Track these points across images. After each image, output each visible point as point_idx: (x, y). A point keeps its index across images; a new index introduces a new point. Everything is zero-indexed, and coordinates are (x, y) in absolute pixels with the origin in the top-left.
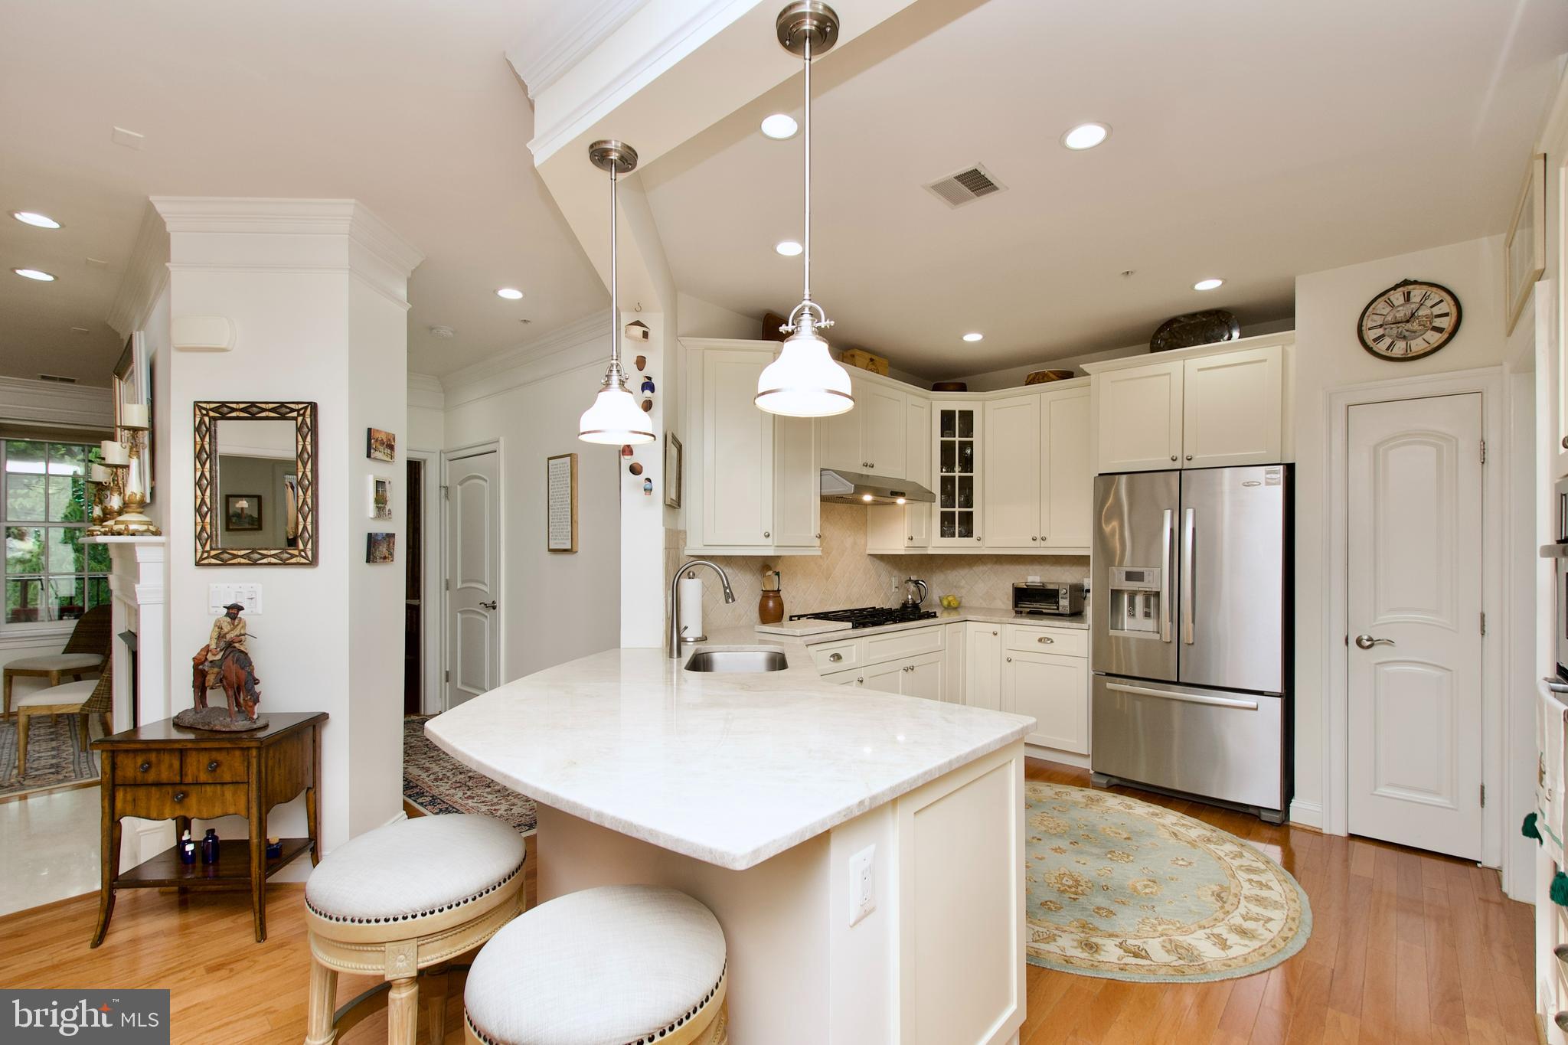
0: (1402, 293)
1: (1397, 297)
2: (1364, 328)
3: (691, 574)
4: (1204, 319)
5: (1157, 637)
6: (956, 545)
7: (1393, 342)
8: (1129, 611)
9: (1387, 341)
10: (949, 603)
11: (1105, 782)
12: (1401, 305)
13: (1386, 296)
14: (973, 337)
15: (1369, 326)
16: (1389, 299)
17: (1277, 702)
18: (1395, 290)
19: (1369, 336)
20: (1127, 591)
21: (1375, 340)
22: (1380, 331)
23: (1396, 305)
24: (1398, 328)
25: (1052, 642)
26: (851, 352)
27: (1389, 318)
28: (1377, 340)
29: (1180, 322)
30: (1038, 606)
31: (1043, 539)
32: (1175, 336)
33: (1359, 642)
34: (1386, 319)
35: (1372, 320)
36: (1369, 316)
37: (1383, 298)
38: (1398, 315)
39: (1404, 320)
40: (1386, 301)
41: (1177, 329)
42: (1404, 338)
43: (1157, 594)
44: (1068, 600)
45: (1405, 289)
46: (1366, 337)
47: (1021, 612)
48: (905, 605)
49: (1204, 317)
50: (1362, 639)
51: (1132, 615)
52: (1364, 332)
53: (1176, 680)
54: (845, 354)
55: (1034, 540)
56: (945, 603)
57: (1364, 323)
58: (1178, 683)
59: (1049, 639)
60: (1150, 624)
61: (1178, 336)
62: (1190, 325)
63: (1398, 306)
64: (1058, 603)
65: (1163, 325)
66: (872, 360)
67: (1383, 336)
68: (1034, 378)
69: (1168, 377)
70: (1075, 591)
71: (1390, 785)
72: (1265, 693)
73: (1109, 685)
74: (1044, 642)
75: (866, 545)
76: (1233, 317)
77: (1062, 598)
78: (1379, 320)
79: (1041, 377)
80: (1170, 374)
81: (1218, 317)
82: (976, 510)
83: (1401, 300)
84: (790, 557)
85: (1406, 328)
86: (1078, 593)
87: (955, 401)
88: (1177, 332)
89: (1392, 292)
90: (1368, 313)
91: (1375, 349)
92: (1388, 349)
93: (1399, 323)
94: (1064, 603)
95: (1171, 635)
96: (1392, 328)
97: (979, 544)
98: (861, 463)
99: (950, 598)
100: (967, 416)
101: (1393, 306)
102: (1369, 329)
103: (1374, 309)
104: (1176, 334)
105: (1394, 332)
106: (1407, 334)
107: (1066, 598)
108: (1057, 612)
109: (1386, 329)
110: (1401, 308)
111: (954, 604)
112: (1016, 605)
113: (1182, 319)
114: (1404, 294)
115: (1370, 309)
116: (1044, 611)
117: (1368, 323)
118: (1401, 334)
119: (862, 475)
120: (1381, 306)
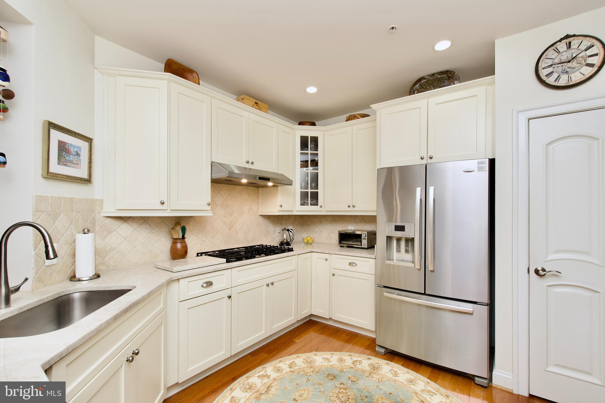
0: (565, 43)
1: (562, 47)
2: (539, 68)
3: (86, 230)
4: (439, 76)
5: (412, 265)
6: (309, 210)
7: (559, 76)
8: (397, 249)
9: (555, 75)
10: (308, 241)
11: (384, 351)
12: (565, 51)
13: (555, 46)
14: (312, 90)
15: (543, 67)
16: (556, 48)
17: (485, 310)
18: (561, 42)
19: (543, 73)
20: (395, 237)
21: (547, 76)
22: (550, 70)
23: (561, 51)
24: (562, 66)
25: (356, 265)
26: (243, 96)
27: (557, 61)
28: (549, 75)
29: (425, 79)
30: (351, 243)
31: (354, 206)
32: (423, 87)
33: (537, 272)
34: (554, 61)
35: (545, 63)
36: (543, 61)
37: (552, 48)
38: (562, 58)
39: (567, 60)
40: (554, 50)
41: (424, 84)
42: (567, 72)
43: (412, 240)
44: (366, 240)
45: (567, 41)
46: (541, 74)
47: (343, 247)
48: (282, 244)
49: (439, 75)
50: (539, 271)
51: (398, 251)
52: (540, 71)
53: (424, 293)
54: (239, 98)
55: (349, 207)
56: (306, 241)
57: (540, 65)
58: (425, 294)
59: (354, 263)
60: (409, 257)
61: (425, 87)
62: (431, 80)
63: (562, 52)
64: (361, 242)
65: (416, 81)
66: (256, 103)
67: (552, 72)
68: (349, 118)
69: (419, 109)
70: (371, 235)
71: (557, 365)
72: (478, 303)
73: (386, 294)
74: (352, 266)
75: (258, 209)
76: (456, 73)
77: (363, 239)
78: (550, 62)
79: (353, 117)
80: (420, 108)
81: (447, 74)
82: (320, 191)
83: (565, 48)
84: (201, 217)
85: (568, 66)
86: (372, 236)
87: (308, 131)
88: (424, 85)
89: (558, 43)
90: (542, 59)
91: (547, 81)
92: (555, 81)
93: (563, 63)
94: (365, 243)
95: (421, 266)
96: (558, 67)
97: (321, 209)
98: (244, 160)
99: (309, 238)
100: (315, 140)
101: (559, 52)
102: (543, 69)
103: (546, 55)
104: (423, 86)
105: (560, 69)
106: (568, 70)
107: (365, 239)
108: (360, 247)
109: (554, 68)
110: (565, 53)
111: (310, 241)
112: (340, 243)
113: (427, 77)
114: (567, 43)
115: (544, 56)
116: (355, 246)
117: (542, 65)
118: (564, 70)
119: (246, 168)
120: (551, 53)
